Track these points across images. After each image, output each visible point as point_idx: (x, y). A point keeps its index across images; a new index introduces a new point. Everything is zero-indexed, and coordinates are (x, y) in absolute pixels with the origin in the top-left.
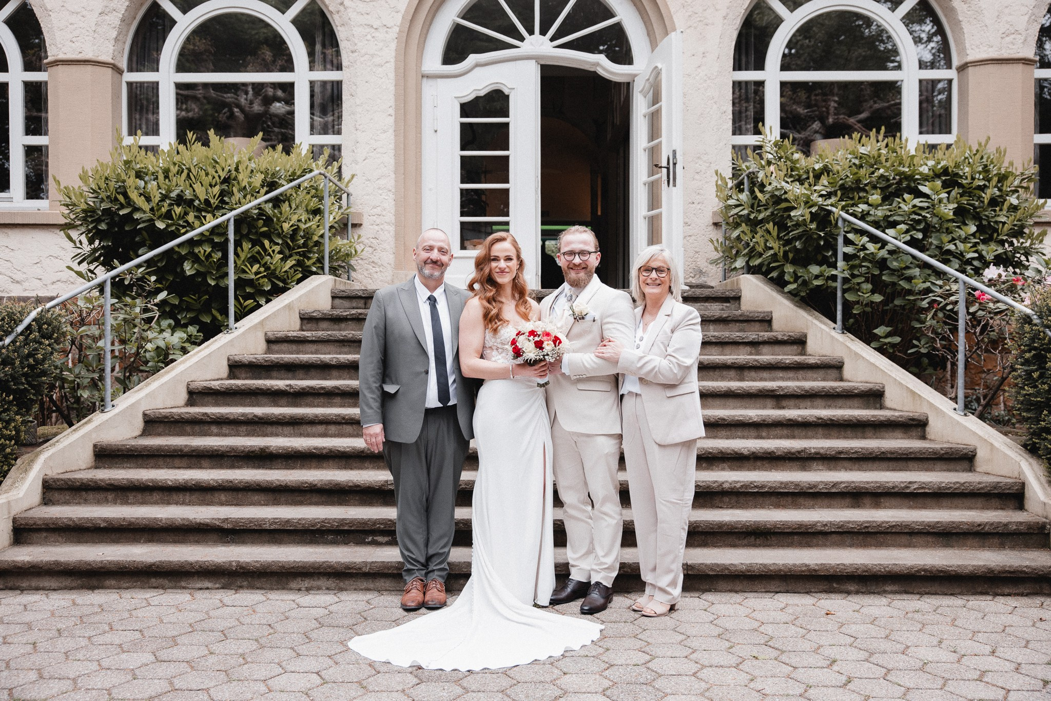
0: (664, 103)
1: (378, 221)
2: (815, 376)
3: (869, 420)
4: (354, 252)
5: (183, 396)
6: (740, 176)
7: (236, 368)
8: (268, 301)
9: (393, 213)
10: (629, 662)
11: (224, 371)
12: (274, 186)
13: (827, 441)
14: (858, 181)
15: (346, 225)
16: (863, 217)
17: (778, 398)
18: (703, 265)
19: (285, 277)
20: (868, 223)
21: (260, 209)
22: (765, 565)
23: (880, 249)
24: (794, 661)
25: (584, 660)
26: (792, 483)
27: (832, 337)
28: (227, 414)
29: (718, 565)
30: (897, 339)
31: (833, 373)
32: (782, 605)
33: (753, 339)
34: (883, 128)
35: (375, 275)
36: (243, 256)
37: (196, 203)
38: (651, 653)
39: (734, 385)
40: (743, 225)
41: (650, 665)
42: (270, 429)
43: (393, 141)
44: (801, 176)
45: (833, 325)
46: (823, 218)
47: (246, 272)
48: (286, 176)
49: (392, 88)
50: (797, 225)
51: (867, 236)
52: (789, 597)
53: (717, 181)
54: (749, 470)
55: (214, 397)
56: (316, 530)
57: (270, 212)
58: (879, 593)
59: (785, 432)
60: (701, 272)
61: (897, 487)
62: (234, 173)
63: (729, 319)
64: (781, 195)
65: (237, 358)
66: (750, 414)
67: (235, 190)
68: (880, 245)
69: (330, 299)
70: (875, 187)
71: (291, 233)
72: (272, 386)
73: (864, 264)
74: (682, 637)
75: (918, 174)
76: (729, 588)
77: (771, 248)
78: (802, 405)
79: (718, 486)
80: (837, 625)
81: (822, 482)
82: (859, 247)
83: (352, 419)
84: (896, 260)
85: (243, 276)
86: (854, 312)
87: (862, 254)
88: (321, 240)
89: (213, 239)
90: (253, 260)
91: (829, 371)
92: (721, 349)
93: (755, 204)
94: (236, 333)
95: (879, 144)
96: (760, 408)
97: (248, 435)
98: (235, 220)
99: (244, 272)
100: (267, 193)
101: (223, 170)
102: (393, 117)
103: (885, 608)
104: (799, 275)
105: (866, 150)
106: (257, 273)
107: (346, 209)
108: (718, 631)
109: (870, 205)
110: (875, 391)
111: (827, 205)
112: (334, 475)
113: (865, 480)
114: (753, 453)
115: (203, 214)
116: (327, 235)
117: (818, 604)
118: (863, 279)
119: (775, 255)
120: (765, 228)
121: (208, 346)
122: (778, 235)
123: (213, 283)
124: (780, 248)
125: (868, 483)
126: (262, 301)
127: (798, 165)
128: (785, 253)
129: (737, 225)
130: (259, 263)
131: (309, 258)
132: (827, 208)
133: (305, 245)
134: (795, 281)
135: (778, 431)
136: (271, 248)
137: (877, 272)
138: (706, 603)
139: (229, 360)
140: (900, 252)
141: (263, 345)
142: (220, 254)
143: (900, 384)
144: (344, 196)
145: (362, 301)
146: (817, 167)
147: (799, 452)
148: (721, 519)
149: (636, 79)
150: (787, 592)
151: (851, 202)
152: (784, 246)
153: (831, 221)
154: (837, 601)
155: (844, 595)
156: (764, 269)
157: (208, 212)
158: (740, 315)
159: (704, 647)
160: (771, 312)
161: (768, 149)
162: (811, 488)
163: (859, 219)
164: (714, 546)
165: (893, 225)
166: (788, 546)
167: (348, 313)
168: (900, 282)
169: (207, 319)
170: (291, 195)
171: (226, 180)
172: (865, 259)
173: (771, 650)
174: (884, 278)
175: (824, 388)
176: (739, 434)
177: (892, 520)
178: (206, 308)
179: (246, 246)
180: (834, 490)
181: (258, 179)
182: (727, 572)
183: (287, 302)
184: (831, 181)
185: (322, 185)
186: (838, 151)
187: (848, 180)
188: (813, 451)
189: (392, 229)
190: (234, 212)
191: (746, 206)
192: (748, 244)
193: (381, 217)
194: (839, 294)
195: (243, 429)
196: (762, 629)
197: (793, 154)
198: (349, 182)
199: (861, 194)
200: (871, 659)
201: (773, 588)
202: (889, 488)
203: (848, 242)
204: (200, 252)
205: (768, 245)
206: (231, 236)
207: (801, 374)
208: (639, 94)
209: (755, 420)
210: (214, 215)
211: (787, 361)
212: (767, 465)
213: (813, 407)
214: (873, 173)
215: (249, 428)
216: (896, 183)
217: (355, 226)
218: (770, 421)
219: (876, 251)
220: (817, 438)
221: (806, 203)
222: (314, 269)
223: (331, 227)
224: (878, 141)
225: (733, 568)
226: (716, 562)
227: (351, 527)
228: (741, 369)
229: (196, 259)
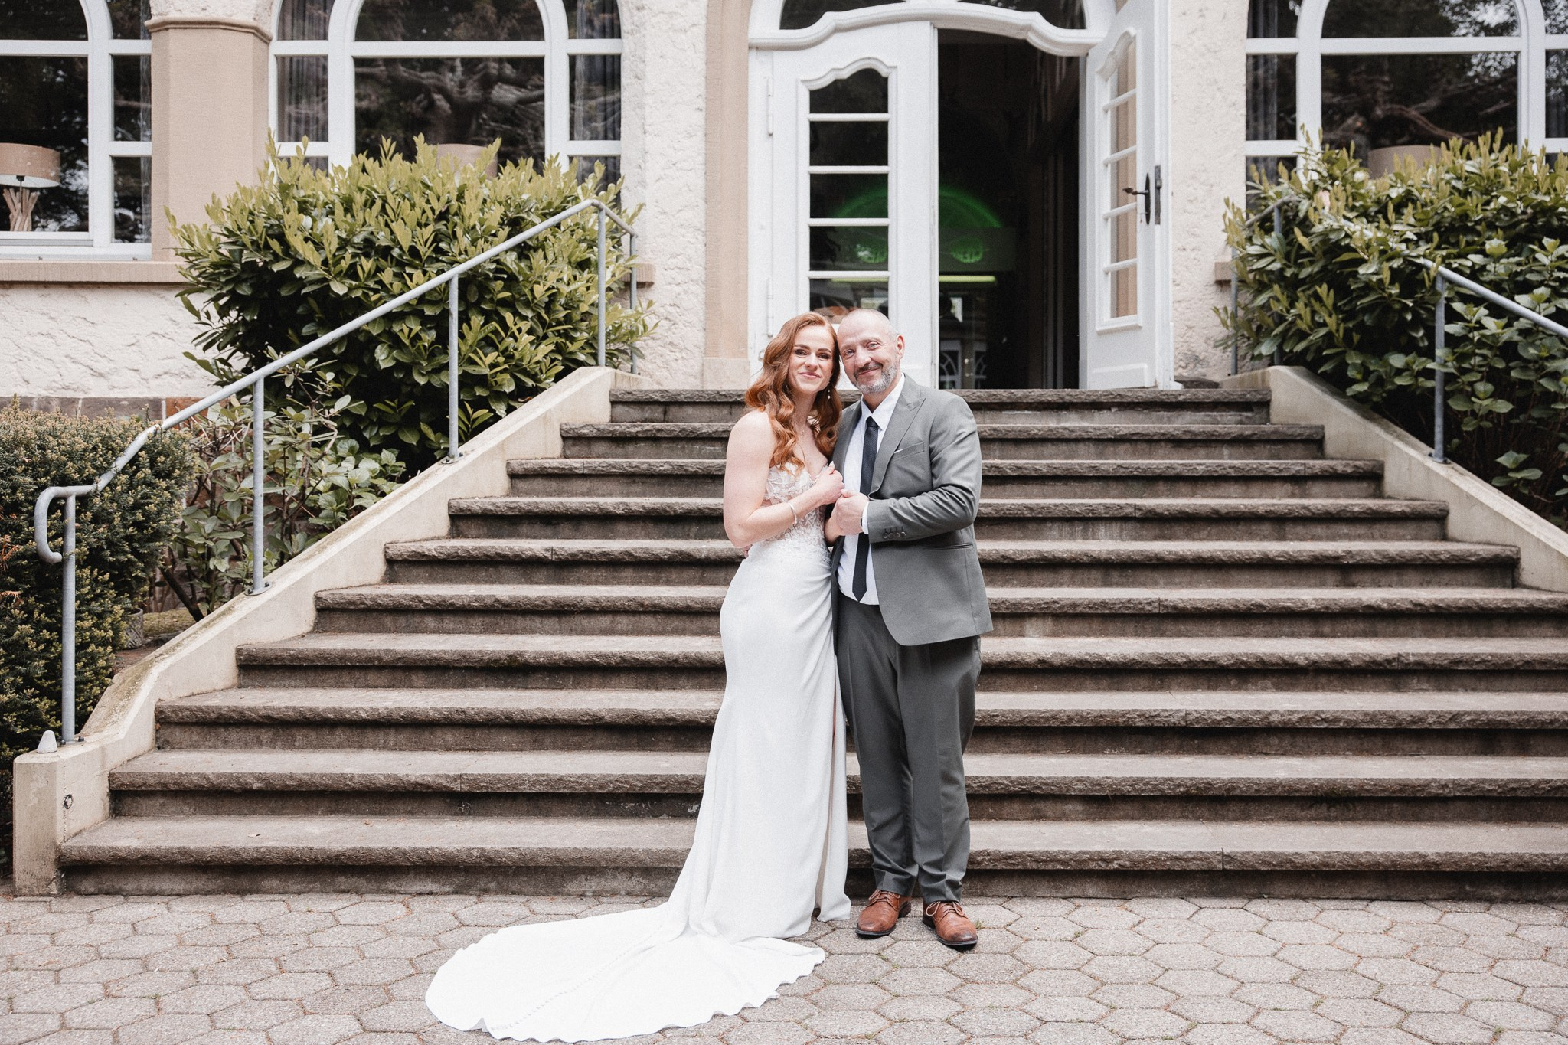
0: (1139, 91)
1: (680, 278)
2: (1401, 532)
3: (1498, 608)
4: (641, 328)
5: (379, 567)
6: (1266, 206)
7: (461, 519)
8: (510, 410)
9: (703, 264)
10: (1153, 1032)
11: (443, 525)
12: (519, 224)
13: (1431, 641)
14: (1464, 216)
15: (628, 284)
16: (1475, 274)
17: (1344, 570)
18: (1201, 348)
19: (537, 370)
20: (1482, 283)
21: (498, 262)
22: (1352, 856)
23: (1504, 327)
24: (1432, 1030)
25: (1078, 1028)
26: (1384, 713)
27: (1428, 469)
28: (452, 597)
29: (1274, 855)
30: (1534, 474)
31: (1432, 528)
32: (1386, 924)
33: (1298, 471)
34: (1500, 130)
35: (673, 364)
36: (470, 337)
37: (396, 252)
38: (1186, 1015)
39: (1273, 548)
40: (1276, 287)
41: (1189, 1037)
42: (521, 622)
43: (703, 151)
44: (1369, 207)
45: (1429, 450)
46: (1410, 277)
47: (476, 364)
48: (537, 209)
49: (701, 66)
50: (1368, 288)
51: (1485, 307)
52: (1393, 909)
53: (1224, 216)
54: (1307, 690)
55: (428, 568)
56: (607, 794)
57: (514, 267)
58: (1541, 902)
59: (1361, 626)
60: (1198, 360)
61: (1557, 720)
62: (454, 203)
63: (1255, 437)
64: (1341, 240)
65: (463, 505)
66: (1304, 597)
67: (459, 231)
68: (1504, 322)
69: (608, 405)
70: (1491, 226)
71: (547, 300)
72: (522, 551)
73: (1477, 351)
74: (1231, 984)
75: (1563, 205)
76: (1292, 892)
77: (1324, 324)
78: (1383, 580)
79: (1262, 719)
80: (1486, 963)
81: (1433, 712)
82: (1473, 324)
83: (655, 606)
84: (1532, 344)
85: (470, 369)
86: (1464, 429)
87: (1476, 335)
88: (593, 311)
89: (423, 311)
90: (488, 343)
91: (1424, 525)
92: (1244, 488)
93: (1293, 253)
94: (462, 463)
95: (1493, 156)
96: (1315, 586)
97: (485, 631)
98: (460, 280)
99: (472, 362)
100: (510, 236)
101: (439, 200)
102: (704, 113)
103: (1558, 929)
104: (1372, 368)
105: (1473, 166)
106: (493, 366)
107: (629, 260)
108: (1288, 973)
109: (1486, 255)
110: (1503, 559)
111: (1418, 257)
112: (630, 700)
113: (1503, 710)
114: (1315, 663)
115: (408, 270)
116: (603, 301)
117: (1444, 921)
118: (1479, 376)
119: (1329, 335)
120: (1310, 292)
121: (417, 485)
122: (1335, 305)
123: (422, 381)
124: (1338, 325)
125: (1509, 714)
126: (501, 409)
127: (1362, 191)
128: (1347, 330)
129: (1261, 287)
130: (496, 349)
131: (573, 340)
132: (1417, 261)
133: (568, 319)
134: (1364, 379)
135: (1349, 625)
136: (515, 324)
137: (1501, 365)
138: (1258, 919)
139: (450, 506)
140: (1538, 332)
141: (504, 482)
142: (433, 333)
143: (1547, 547)
144: (625, 239)
145: (660, 409)
146: (1394, 194)
147: (1389, 661)
148: (1272, 776)
149: (1091, 53)
150: (1388, 899)
151: (1455, 251)
152: (1344, 320)
153: (1423, 281)
154: (1475, 916)
155: (1484, 905)
156: (1309, 358)
157: (416, 267)
158: (1272, 432)
159: (1272, 1003)
160: (1323, 427)
161: (1313, 166)
162: (1415, 723)
163: (1469, 277)
164: (1261, 819)
165: (1527, 288)
166: (1383, 820)
167: (639, 429)
168: (1542, 381)
169: (411, 439)
170: (546, 239)
171: (443, 216)
172: (1481, 344)
173: (1385, 1008)
174: (1513, 374)
175: (1420, 553)
176: (1286, 629)
177: (1555, 777)
178: (410, 422)
179: (477, 320)
180: (1452, 726)
181: (495, 214)
182: (1288, 866)
183: (540, 411)
184: (1418, 217)
185: (592, 221)
186: (1428, 168)
187: (1446, 214)
188: (1412, 659)
189: (699, 290)
190: (459, 269)
191: (1278, 255)
192: (1281, 319)
193: (684, 271)
194: (1438, 399)
195: (478, 621)
196: (1361, 968)
197: (1353, 173)
198: (634, 215)
199: (1469, 238)
200: (1560, 1028)
201: (1364, 893)
202: (1543, 723)
203: (1452, 316)
204: (402, 331)
205: (1317, 318)
206: (454, 307)
207: (1377, 529)
208: (1097, 77)
209: (1312, 606)
210: (425, 273)
211: (1356, 509)
212: (1336, 682)
213: (1402, 584)
214: (1488, 203)
215: (487, 620)
216: (1528, 220)
217: (641, 285)
218: (1336, 609)
219: (1500, 331)
220: (1414, 637)
221: (1383, 252)
222: (582, 357)
223: (609, 289)
224: (1491, 151)
225: (1299, 860)
226: (1271, 849)
227: (664, 788)
228: (1280, 522)
229: (395, 343)
